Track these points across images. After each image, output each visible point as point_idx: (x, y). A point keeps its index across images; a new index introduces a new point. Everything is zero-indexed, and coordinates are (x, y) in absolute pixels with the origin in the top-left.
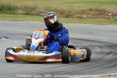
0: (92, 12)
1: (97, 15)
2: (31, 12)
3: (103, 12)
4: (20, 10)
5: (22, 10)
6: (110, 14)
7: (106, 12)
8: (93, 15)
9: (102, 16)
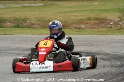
0: (91, 21)
1: (97, 24)
2: (22, 24)
3: (103, 21)
4: (8, 23)
5: (11, 23)
6: (111, 23)
7: (107, 21)
8: (93, 24)
9: (103, 25)
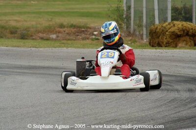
0: (64, 29)
1: (74, 33)
3: (83, 29)
6: (95, 33)
7: (89, 30)
8: (68, 33)
9: (83, 36)
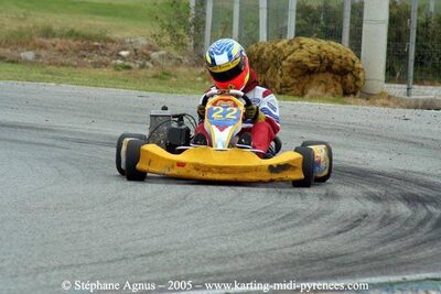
3: (96, 44)
7: (109, 44)
8: (61, 51)
9: (96, 58)
